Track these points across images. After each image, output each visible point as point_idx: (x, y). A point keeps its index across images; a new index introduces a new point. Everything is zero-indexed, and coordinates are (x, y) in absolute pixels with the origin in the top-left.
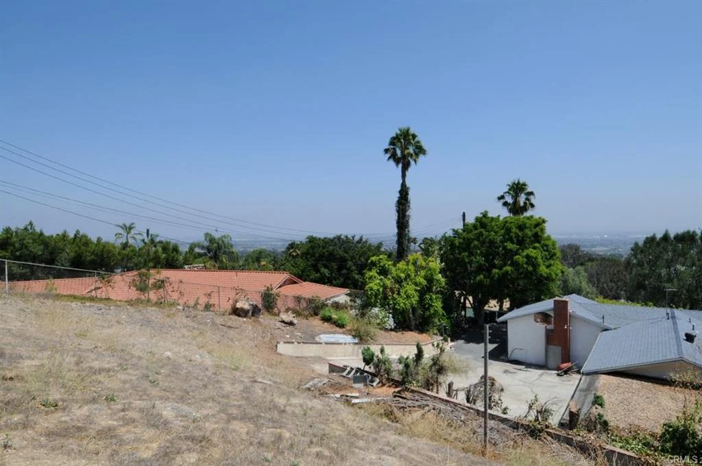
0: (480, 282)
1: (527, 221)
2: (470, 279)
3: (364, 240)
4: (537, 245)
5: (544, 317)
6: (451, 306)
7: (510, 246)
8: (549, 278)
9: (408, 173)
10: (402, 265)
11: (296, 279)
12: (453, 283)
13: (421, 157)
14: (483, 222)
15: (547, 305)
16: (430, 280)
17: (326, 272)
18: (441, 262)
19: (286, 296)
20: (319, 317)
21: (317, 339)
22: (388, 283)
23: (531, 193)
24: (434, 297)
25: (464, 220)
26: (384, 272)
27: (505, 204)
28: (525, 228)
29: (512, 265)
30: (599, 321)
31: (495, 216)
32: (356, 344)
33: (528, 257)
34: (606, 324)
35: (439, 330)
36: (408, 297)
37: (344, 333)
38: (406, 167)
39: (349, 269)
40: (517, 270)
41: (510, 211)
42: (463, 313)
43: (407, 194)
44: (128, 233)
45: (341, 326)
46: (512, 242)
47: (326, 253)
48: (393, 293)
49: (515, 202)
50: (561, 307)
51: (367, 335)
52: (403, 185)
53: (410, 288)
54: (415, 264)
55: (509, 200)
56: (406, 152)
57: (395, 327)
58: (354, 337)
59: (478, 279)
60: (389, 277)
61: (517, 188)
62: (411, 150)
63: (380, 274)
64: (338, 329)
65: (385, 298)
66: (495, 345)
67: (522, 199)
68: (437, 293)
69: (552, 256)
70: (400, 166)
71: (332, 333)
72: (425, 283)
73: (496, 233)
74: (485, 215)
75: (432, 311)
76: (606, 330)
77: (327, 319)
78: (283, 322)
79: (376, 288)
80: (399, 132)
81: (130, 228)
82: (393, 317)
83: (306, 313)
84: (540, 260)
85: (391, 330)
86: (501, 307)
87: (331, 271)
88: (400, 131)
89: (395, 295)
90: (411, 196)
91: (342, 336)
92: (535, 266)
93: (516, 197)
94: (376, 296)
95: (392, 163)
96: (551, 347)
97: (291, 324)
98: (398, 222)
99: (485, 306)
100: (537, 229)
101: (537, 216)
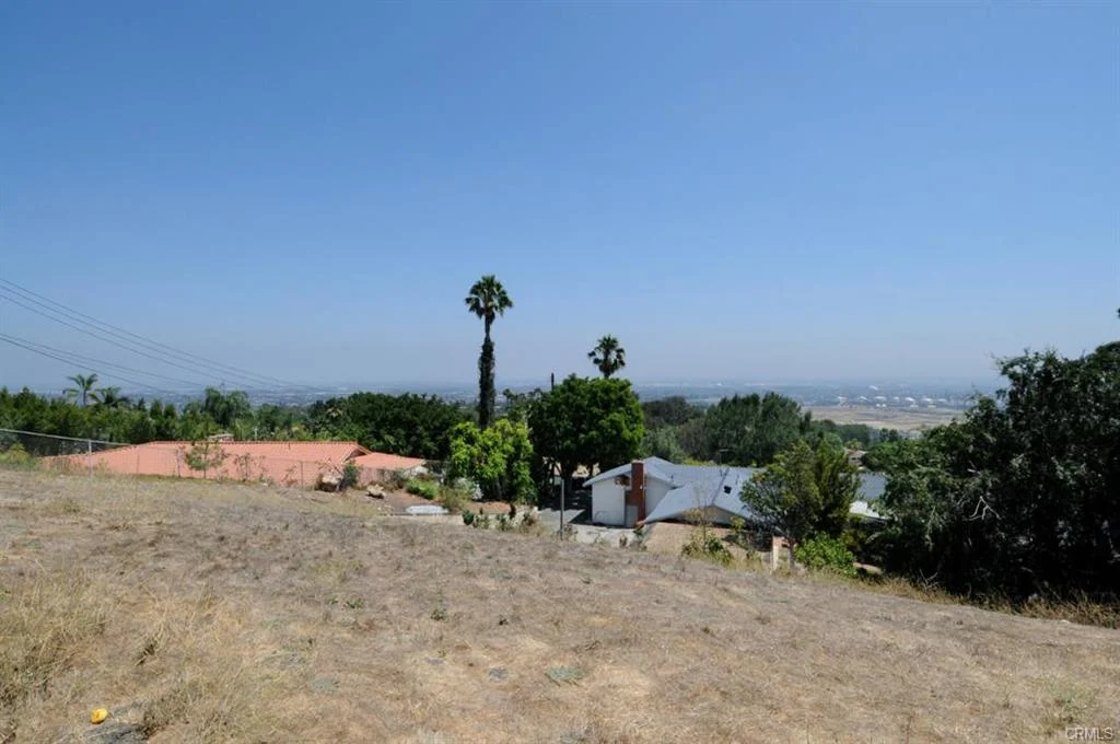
0: (568, 446)
1: (613, 385)
2: (558, 444)
3: (437, 399)
4: (621, 409)
5: (623, 479)
6: (540, 473)
7: (595, 410)
8: (631, 442)
9: (492, 327)
10: (489, 431)
11: (363, 449)
12: (541, 448)
13: (506, 309)
14: (572, 384)
15: (626, 469)
16: (518, 446)
17: (391, 439)
18: (529, 427)
19: (370, 469)
20: (404, 490)
21: (408, 511)
22: (475, 451)
23: (622, 351)
24: (522, 464)
25: (553, 381)
26: (471, 440)
27: (596, 361)
28: (611, 391)
29: (597, 429)
30: (669, 480)
31: (583, 378)
32: (445, 514)
33: (612, 421)
34: (675, 483)
35: (527, 498)
36: (496, 465)
37: (433, 504)
38: (490, 320)
39: (419, 436)
40: (603, 434)
41: (601, 368)
42: (551, 481)
43: (492, 350)
44: (87, 389)
45: (430, 497)
46: (598, 407)
47: (390, 417)
48: (480, 462)
49: (606, 359)
50: (638, 469)
51: (456, 506)
52: (487, 340)
53: (498, 457)
54: (502, 429)
55: (600, 356)
56: (490, 304)
57: (483, 497)
58: (444, 507)
59: (565, 444)
60: (476, 444)
61: (608, 345)
62: (496, 302)
63: (466, 442)
64: (426, 501)
65: (472, 467)
66: (581, 511)
67: (613, 356)
68: (524, 460)
69: (636, 420)
70: (484, 317)
71: (421, 504)
72: (512, 450)
73: (583, 397)
74: (573, 378)
75: (520, 479)
76: (674, 488)
77: (414, 492)
78: (371, 495)
79: (463, 457)
80: (482, 281)
81: (90, 382)
82: (481, 487)
83: (390, 486)
84: (623, 425)
85: (479, 501)
86: (591, 472)
87: (397, 439)
88: (484, 279)
89: (482, 464)
90: (496, 353)
91: (432, 507)
92: (619, 430)
93: (607, 354)
94: (463, 465)
95: (474, 314)
96: (629, 507)
97: (380, 497)
98: (481, 382)
99: (572, 472)
100: (622, 393)
101: (622, 379)
